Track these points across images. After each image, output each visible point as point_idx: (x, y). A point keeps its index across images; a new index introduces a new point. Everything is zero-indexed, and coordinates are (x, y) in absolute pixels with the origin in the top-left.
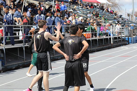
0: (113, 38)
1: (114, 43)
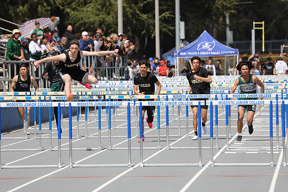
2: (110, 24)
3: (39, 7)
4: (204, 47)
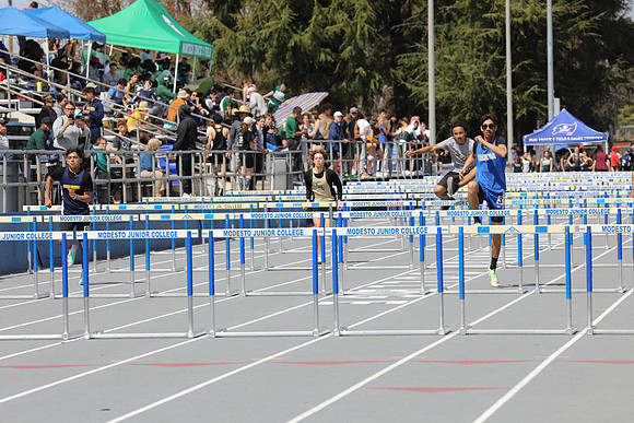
2: (463, 101)
3: (372, 81)
4: (561, 130)
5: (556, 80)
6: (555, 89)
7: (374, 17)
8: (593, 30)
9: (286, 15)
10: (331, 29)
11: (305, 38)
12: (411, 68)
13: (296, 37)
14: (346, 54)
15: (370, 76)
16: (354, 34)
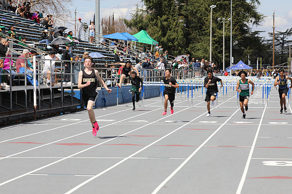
0: (39, 90)
1: (40, 107)
2: (207, 57)
4: (240, 66)
5: (232, 52)
6: (232, 54)
7: (183, 34)
8: (242, 39)
9: (160, 33)
10: (172, 37)
11: (165, 39)
12: (193, 48)
13: (162, 39)
14: (176, 43)
15: (182, 50)
16: (178, 39)
